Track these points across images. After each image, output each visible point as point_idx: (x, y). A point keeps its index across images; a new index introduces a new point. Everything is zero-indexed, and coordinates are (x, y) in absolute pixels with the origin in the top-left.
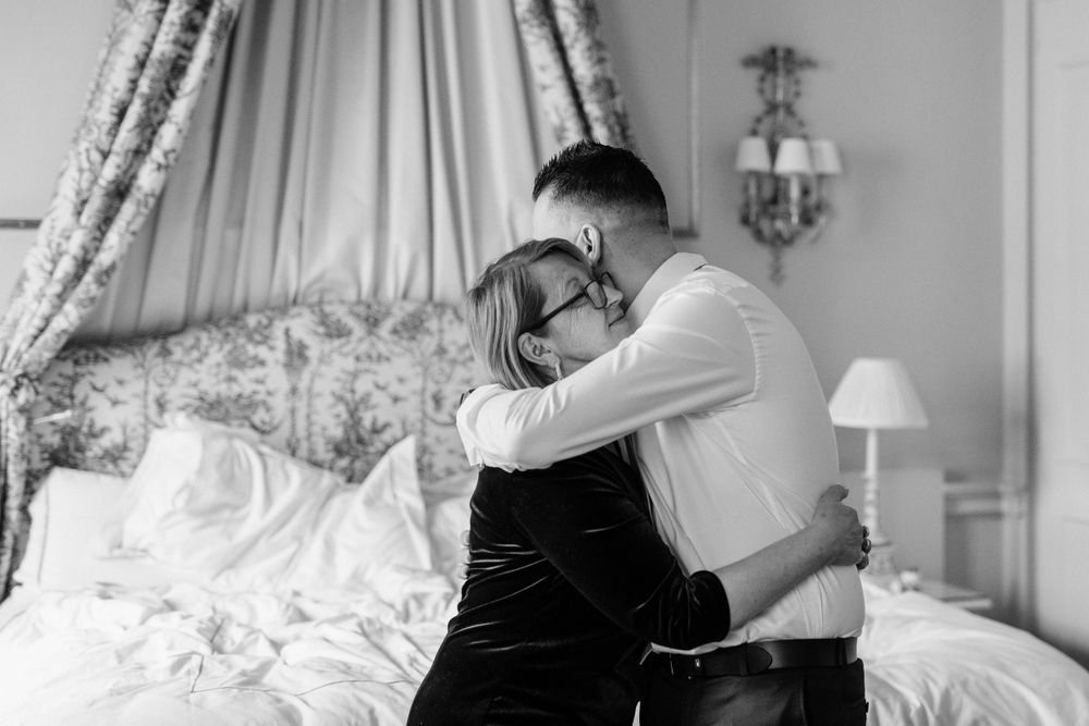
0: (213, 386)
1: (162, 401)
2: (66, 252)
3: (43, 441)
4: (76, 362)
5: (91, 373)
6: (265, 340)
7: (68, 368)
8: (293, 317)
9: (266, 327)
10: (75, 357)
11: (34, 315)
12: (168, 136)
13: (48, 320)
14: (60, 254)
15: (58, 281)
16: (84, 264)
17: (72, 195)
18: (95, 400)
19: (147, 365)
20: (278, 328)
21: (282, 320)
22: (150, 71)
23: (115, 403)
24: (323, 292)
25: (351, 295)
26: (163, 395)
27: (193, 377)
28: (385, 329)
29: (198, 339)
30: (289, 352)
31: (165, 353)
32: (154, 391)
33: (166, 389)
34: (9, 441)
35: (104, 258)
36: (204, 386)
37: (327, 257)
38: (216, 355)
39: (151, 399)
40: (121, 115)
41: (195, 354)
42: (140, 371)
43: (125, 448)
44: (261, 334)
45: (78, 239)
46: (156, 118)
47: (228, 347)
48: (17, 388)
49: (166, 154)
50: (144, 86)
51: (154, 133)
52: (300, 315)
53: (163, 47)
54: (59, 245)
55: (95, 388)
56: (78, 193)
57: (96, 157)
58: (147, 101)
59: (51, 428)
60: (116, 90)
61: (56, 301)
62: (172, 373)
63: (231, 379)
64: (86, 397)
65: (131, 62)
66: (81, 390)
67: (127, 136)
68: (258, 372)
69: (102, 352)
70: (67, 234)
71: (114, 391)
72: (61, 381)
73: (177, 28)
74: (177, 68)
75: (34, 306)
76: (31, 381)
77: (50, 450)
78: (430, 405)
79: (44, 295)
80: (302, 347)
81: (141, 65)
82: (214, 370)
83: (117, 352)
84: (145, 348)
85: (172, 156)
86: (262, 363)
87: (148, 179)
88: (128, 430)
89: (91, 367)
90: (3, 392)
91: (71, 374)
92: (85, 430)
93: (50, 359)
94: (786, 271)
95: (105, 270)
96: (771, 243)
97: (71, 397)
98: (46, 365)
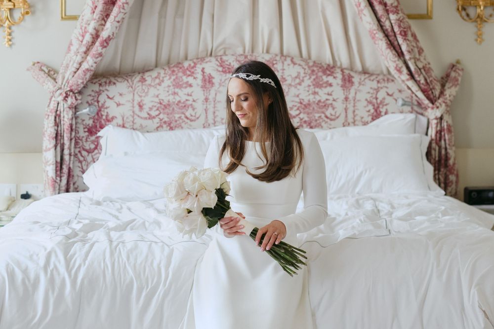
0: (166, 97)
1: (141, 104)
2: (88, 32)
3: (84, 123)
4: (100, 85)
5: (107, 90)
6: (192, 74)
7: (96, 87)
8: (207, 62)
9: (193, 67)
10: (100, 82)
11: (74, 62)
13: (80, 64)
14: (86, 32)
15: (84, 45)
16: (96, 36)
17: (90, 3)
18: (109, 103)
19: (133, 86)
20: (199, 69)
21: (201, 64)
23: (118, 105)
24: (225, 49)
25: (240, 51)
26: (141, 101)
27: (157, 93)
29: (159, 73)
30: (204, 80)
31: (143, 80)
32: (137, 99)
33: (143, 98)
34: (65, 122)
35: (104, 34)
36: (161, 97)
38: (167, 82)
39: (136, 103)
41: (157, 81)
42: (130, 89)
43: (123, 127)
44: (190, 71)
45: (93, 24)
47: (173, 77)
48: (67, 96)
52: (210, 61)
54: (85, 28)
55: (109, 97)
59: (88, 116)
61: (83, 55)
62: (146, 91)
63: (175, 94)
64: (104, 103)
66: (102, 98)
68: (189, 90)
69: (113, 80)
70: (89, 22)
71: (118, 99)
75: (75, 57)
76: (74, 93)
77: (88, 127)
79: (78, 52)
80: (211, 78)
82: (167, 89)
83: (120, 80)
84: (133, 78)
86: (191, 86)
88: (125, 119)
89: (107, 87)
90: (60, 99)
91: (98, 90)
92: (104, 117)
93: (83, 83)
94: (484, 37)
95: (105, 40)
96: (475, 21)
97: (98, 102)
98: (82, 86)
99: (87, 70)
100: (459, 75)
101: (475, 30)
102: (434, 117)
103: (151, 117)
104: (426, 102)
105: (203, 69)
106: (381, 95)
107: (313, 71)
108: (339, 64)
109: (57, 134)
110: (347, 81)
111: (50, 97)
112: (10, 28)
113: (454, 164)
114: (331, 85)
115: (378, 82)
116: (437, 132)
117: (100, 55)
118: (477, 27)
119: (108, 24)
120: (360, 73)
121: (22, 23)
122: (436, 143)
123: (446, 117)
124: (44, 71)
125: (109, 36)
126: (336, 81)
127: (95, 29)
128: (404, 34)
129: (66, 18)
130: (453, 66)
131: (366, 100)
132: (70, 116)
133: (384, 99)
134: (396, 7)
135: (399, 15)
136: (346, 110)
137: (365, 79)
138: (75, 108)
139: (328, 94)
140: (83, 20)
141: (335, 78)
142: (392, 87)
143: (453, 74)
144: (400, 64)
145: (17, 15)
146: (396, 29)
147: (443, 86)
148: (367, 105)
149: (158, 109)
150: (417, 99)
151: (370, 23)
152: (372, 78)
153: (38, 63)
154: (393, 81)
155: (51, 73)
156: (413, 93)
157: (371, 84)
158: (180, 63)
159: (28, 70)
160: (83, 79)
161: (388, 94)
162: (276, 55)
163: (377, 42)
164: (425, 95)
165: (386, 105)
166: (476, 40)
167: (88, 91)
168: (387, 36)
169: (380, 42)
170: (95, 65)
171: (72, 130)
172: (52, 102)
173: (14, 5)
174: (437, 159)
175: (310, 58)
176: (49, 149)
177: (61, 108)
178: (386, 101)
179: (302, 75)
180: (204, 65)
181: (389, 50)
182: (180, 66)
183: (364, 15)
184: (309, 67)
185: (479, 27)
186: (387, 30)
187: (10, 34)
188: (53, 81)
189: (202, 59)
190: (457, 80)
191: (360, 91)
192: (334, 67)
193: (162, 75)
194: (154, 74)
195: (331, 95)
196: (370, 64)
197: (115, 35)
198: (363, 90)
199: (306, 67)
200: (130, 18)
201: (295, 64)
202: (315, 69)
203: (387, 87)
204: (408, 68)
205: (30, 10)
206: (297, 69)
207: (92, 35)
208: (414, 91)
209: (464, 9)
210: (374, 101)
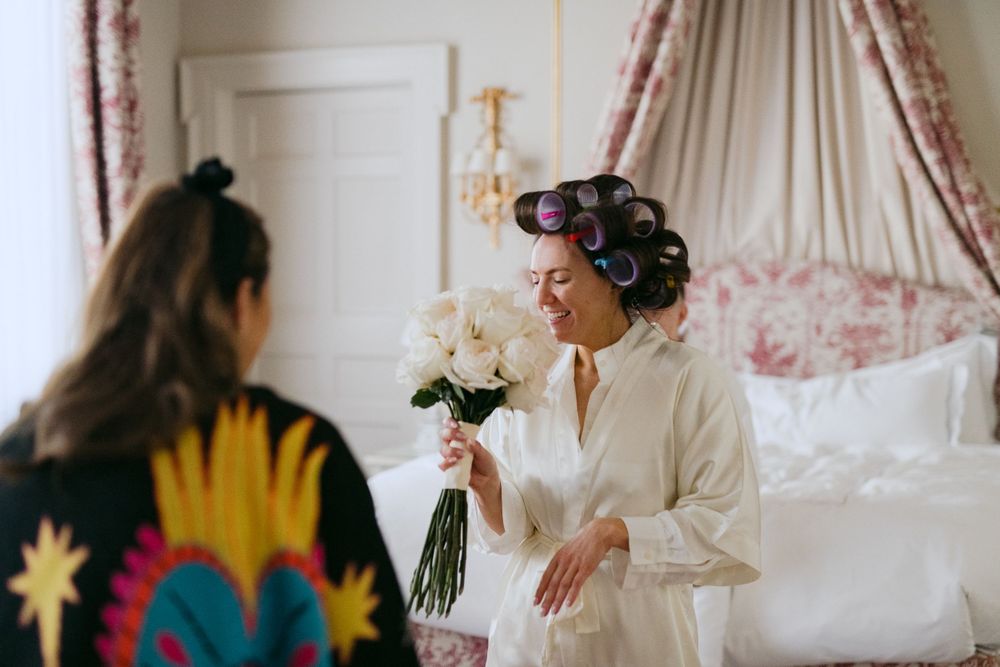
8: (724, 272)
20: (713, 280)
21: (717, 274)
24: (750, 254)
25: (769, 256)
28: (784, 279)
30: (719, 294)
37: (752, 230)
52: (728, 270)
78: (813, 333)
80: (728, 291)
105: (719, 280)
106: (956, 319)
107: (862, 285)
108: (900, 275)
110: (909, 299)
114: (885, 304)
120: (930, 288)
126: (893, 298)
131: (936, 326)
133: (959, 324)
134: (976, 195)
135: (981, 209)
136: (906, 338)
139: (883, 316)
141: (892, 294)
144: (980, 275)
146: (975, 228)
148: (936, 332)
151: (937, 219)
152: (945, 294)
157: (942, 304)
161: (966, 319)
162: (817, 261)
165: (962, 333)
168: (962, 238)
175: (861, 267)
178: (963, 328)
179: (847, 289)
180: (721, 276)
181: (963, 257)
183: (929, 208)
184: (858, 278)
191: (926, 312)
192: (893, 279)
195: (886, 316)
198: (931, 310)
199: (854, 280)
201: (839, 275)
206: (842, 281)
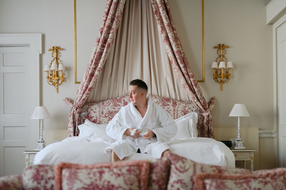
0: (111, 110)
1: (103, 112)
7: (87, 106)
9: (120, 99)
11: (79, 97)
12: (100, 65)
13: (81, 97)
15: (83, 91)
16: (87, 87)
17: (85, 76)
18: (92, 112)
19: (100, 106)
20: (122, 100)
22: (96, 54)
23: (95, 112)
27: (108, 108)
29: (109, 101)
30: (124, 103)
31: (103, 104)
32: (101, 110)
33: (103, 110)
34: (76, 118)
35: (90, 87)
36: (109, 110)
38: (111, 104)
39: (101, 112)
40: (92, 62)
41: (108, 104)
43: (96, 120)
44: (119, 101)
45: (86, 83)
46: (98, 63)
48: (77, 109)
49: (99, 68)
50: (95, 57)
51: (98, 65)
52: (126, 97)
53: (98, 50)
54: (83, 85)
55: (91, 110)
56: (86, 76)
57: (89, 69)
58: (96, 60)
60: (92, 58)
61: (82, 94)
62: (104, 107)
63: (114, 108)
64: (90, 112)
65: (94, 53)
66: (89, 110)
67: (93, 66)
69: (93, 104)
71: (94, 110)
72: (86, 109)
73: (100, 47)
74: (101, 54)
75: (80, 95)
76: (79, 108)
80: (126, 102)
81: (95, 53)
82: (111, 107)
83: (95, 104)
84: (100, 103)
85: (100, 69)
86: (120, 106)
87: (96, 73)
88: (97, 117)
89: (91, 106)
90: (74, 110)
91: (88, 107)
92: (90, 117)
93: (82, 104)
94: (223, 88)
95: (90, 89)
96: (220, 83)
97: (88, 111)
98: (82, 105)
99: (84, 99)
100: (215, 101)
101: (220, 86)
102: (206, 115)
103: (106, 117)
104: (203, 110)
105: (124, 100)
106: (187, 108)
107: (163, 100)
108: (172, 98)
109: (73, 122)
110: (175, 104)
111: (71, 109)
112: (57, 86)
113: (213, 133)
114: (169, 105)
115: (186, 104)
116: (207, 121)
117: (88, 94)
118: (221, 85)
119: (91, 83)
120: (179, 101)
121: (62, 84)
122: (207, 125)
123: (210, 116)
124: (69, 101)
125: (91, 87)
126: (171, 104)
127: (86, 85)
128: (196, 85)
129: (77, 83)
130: (212, 99)
131: (181, 110)
132: (78, 116)
133: (188, 110)
134: (193, 76)
135: (194, 79)
136: (174, 114)
137: (181, 103)
138: (80, 113)
139: (168, 108)
140: (82, 82)
141: (170, 102)
142: (190, 106)
143: (212, 101)
144: (194, 96)
145: (60, 82)
146: (193, 84)
147: (209, 105)
148: (182, 112)
149: (108, 114)
150: (200, 109)
151: (183, 82)
152: (183, 103)
153: (67, 98)
154: (191, 104)
155: (72, 102)
156: (199, 107)
157: (183, 105)
158: (116, 98)
159: (64, 101)
160: (82, 103)
161: (189, 108)
162: (150, 95)
163: (186, 89)
164: (203, 108)
165: (188, 112)
166: (221, 89)
167: (84, 108)
168: (189, 86)
169: (187, 88)
170: (86, 98)
171: (79, 121)
172: (72, 111)
173: (59, 78)
174: (207, 131)
175: (161, 96)
176: (71, 127)
177: (75, 113)
178: (188, 111)
179: (159, 102)
180: (124, 98)
181: (190, 91)
182: (116, 99)
183: (181, 79)
184: (161, 99)
185: (221, 84)
186: (189, 84)
187: (57, 89)
188: (72, 104)
189: (124, 97)
190: (214, 103)
191: (179, 107)
192: (170, 99)
193: (110, 102)
194: (107, 102)
195: (169, 109)
196: (183, 98)
197: (93, 87)
198: (180, 107)
199: (160, 99)
200: (99, 82)
201: (156, 98)
202: (163, 99)
203: (189, 106)
204: (197, 97)
205: (64, 80)
206: (157, 99)
207: (85, 87)
208: (199, 106)
209: (216, 79)
210: (184, 111)
